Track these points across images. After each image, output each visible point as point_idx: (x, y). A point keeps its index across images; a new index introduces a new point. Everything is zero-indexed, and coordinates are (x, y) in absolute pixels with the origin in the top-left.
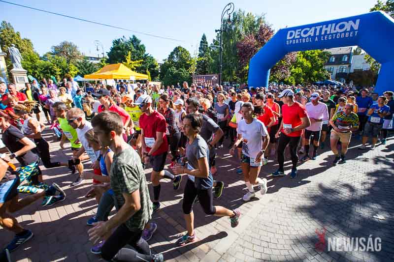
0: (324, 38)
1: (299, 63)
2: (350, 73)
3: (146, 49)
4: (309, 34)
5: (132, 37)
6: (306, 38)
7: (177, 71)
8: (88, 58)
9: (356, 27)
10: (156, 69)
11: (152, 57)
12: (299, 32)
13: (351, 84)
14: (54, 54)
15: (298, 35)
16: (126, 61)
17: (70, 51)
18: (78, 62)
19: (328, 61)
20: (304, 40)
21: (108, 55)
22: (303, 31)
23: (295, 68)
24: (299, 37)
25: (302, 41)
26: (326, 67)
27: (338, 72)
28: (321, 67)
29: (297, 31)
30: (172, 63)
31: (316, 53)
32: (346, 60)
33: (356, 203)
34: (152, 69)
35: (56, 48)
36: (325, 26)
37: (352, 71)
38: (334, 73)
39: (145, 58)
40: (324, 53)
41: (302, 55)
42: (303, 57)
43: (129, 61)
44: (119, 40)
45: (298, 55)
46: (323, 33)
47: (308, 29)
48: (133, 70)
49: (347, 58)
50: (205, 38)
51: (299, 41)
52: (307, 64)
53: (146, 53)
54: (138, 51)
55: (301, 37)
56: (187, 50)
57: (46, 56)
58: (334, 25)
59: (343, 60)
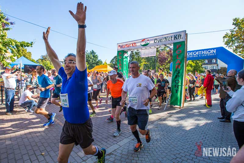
0: (203, 55)
1: (190, 64)
4: (196, 54)
6: (195, 55)
19: (204, 63)
22: (194, 52)
26: (203, 66)
29: (191, 53)
36: (202, 51)
37: (219, 68)
47: (196, 52)
51: (192, 56)
52: (194, 64)
58: (206, 51)
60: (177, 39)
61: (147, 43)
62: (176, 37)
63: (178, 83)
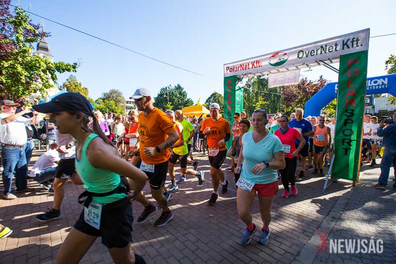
3: (187, 95)
39: (188, 102)
44: (166, 88)
49: (369, 100)
54: (182, 96)
60: (348, 47)
61: (282, 60)
62: (346, 44)
63: (351, 135)
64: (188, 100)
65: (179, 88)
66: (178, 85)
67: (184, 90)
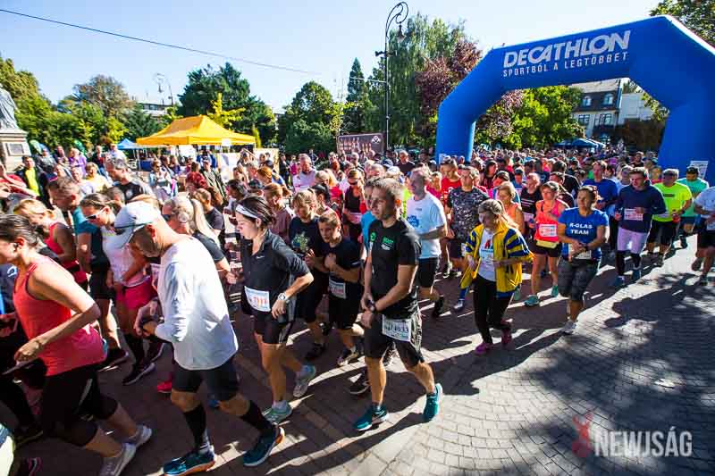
0: (569, 65)
1: (528, 110)
2: (617, 126)
3: (250, 88)
4: (542, 57)
5: (224, 67)
6: (537, 64)
7: (308, 128)
8: (143, 106)
9: (624, 44)
10: (270, 124)
11: (262, 103)
12: (524, 54)
13: (620, 145)
14: (79, 100)
15: (523, 60)
16: (214, 112)
17: (109, 93)
18: (125, 115)
19: (579, 105)
20: (534, 68)
21: (181, 100)
22: (532, 52)
23: (521, 118)
24: (525, 63)
25: (530, 70)
26: (577, 116)
27: (597, 124)
28: (568, 115)
29: (522, 52)
30: (300, 112)
31: (558, 92)
32: (611, 102)
33: (625, 360)
34: (263, 124)
35: (82, 87)
36: (569, 43)
37: (621, 122)
38: (591, 127)
39: (249, 104)
40: (572, 91)
41: (532, 95)
42: (535, 99)
43: (219, 111)
44: (200, 72)
45: (525, 95)
46: (567, 55)
47: (541, 49)
48: (226, 127)
49: (611, 99)
50: (359, 67)
51: (525, 71)
52: (541, 110)
53: (251, 95)
54: (237, 91)
55: (529, 64)
56: (326, 88)
57: (63, 102)
58: (585, 41)
59: (605, 103)
64: (250, 99)
65: (229, 72)
66: (228, 64)
67: (241, 78)
